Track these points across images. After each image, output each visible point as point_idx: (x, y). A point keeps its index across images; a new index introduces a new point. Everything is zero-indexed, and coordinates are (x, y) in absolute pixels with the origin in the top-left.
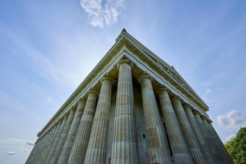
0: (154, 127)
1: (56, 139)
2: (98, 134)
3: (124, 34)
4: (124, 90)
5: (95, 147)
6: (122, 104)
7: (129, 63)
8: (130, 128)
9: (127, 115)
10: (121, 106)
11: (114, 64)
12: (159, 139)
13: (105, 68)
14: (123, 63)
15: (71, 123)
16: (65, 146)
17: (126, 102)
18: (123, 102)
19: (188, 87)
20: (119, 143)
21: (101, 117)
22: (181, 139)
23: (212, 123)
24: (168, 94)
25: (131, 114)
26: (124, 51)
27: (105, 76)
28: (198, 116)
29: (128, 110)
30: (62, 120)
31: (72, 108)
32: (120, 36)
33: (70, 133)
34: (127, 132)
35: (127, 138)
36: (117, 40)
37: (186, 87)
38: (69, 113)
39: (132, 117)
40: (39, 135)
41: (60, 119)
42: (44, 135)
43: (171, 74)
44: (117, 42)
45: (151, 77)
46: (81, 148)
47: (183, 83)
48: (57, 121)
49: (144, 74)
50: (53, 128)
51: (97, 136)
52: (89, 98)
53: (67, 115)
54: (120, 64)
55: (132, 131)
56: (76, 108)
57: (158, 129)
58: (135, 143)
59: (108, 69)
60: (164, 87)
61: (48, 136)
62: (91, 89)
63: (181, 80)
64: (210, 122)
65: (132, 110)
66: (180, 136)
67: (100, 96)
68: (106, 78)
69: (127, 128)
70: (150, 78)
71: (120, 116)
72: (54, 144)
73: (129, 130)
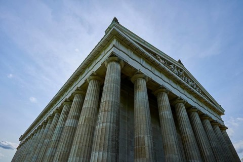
0: (142, 136)
1: (39, 144)
2: (80, 142)
3: (114, 25)
4: (108, 95)
5: (77, 156)
6: (105, 111)
7: (119, 61)
8: (110, 137)
9: (109, 124)
10: (103, 113)
11: (102, 61)
12: (147, 149)
13: (94, 64)
14: (111, 61)
15: (55, 127)
16: (48, 154)
17: (110, 108)
18: (106, 109)
19: (198, 86)
20: (97, 154)
21: (85, 124)
22: (176, 149)
23: (227, 130)
24: (168, 96)
25: (113, 122)
26: (114, 46)
27: (92, 75)
28: (208, 121)
29: (111, 118)
30: (46, 123)
31: (57, 109)
32: (109, 28)
33: (54, 139)
34: (107, 142)
35: (106, 149)
36: (106, 32)
37: (195, 86)
38: (53, 114)
39: (115, 126)
40: (21, 139)
41: (44, 122)
42: (27, 140)
43: (175, 70)
44: (106, 34)
45: (146, 76)
46: (64, 156)
47: (191, 80)
48: (40, 124)
49: (138, 73)
50: (36, 131)
51: (79, 144)
52: (75, 99)
53: (52, 117)
54: (108, 63)
55: (112, 140)
56: (61, 110)
57: (146, 138)
58: (114, 154)
59: (95, 67)
60: (163, 88)
61: (30, 141)
62: (77, 89)
63: (188, 77)
64: (223, 128)
65: (115, 118)
66: (175, 146)
67: (86, 99)
68: (93, 77)
69: (107, 137)
70: (145, 78)
71: (101, 125)
72: (37, 150)
73: (109, 140)
